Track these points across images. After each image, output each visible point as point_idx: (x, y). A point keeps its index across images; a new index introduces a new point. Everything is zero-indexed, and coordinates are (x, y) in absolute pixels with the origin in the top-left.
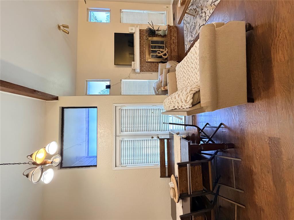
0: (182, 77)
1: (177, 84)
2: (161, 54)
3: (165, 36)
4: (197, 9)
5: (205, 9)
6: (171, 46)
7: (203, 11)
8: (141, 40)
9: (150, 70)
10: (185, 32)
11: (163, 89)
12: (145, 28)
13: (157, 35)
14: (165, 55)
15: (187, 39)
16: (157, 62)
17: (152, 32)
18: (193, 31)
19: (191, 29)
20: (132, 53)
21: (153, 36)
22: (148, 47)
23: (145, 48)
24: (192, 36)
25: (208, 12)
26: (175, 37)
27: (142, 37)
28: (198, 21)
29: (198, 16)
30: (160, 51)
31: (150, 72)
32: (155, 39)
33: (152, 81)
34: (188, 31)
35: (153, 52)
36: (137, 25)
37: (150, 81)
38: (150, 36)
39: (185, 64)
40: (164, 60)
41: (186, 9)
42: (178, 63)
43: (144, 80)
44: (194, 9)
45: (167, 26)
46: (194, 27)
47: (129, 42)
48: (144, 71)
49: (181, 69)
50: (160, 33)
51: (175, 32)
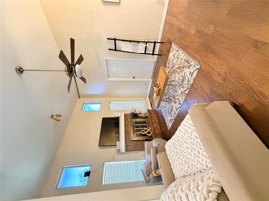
0: (177, 159)
1: (172, 167)
2: (146, 133)
3: (146, 117)
4: (170, 98)
5: (177, 97)
6: (154, 125)
7: (176, 98)
8: (126, 122)
9: (135, 149)
10: (164, 114)
11: (155, 175)
12: (129, 112)
13: (139, 117)
14: (149, 133)
15: (167, 119)
16: (142, 140)
17: (135, 115)
18: (171, 112)
19: (168, 111)
20: (118, 133)
21: (136, 118)
22: (132, 127)
23: (129, 128)
24: (171, 116)
25: (180, 99)
26: (156, 118)
27: (126, 119)
28: (174, 105)
29: (172, 102)
30: (144, 129)
31: (136, 152)
32: (138, 120)
33: (139, 161)
34: (166, 112)
35: (137, 131)
36: (122, 111)
37: (136, 161)
38: (133, 118)
39: (177, 144)
40: (149, 137)
41: (161, 98)
42: (166, 141)
43: (130, 162)
44: (167, 98)
45: (147, 110)
46: (171, 110)
47: (115, 123)
48: (130, 151)
49: (173, 149)
50: (142, 115)
51: (155, 114)
